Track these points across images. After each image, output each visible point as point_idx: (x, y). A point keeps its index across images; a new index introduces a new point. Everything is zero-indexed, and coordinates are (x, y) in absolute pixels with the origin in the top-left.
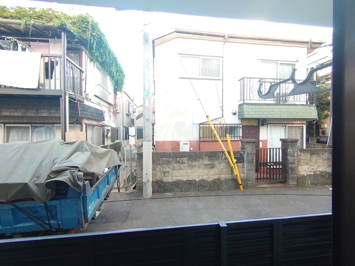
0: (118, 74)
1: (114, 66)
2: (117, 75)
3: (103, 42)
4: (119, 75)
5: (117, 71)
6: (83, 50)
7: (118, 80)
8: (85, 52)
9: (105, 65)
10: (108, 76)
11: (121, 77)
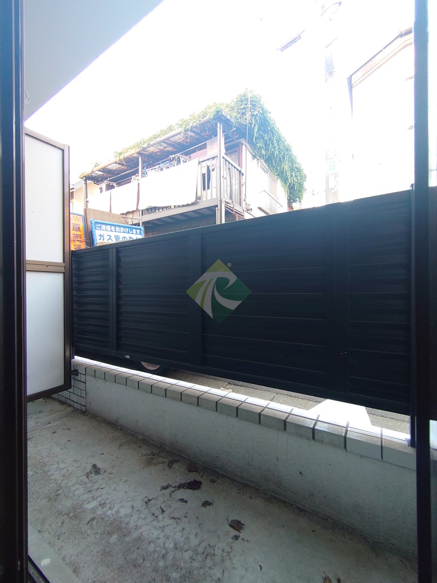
0: (294, 175)
1: (287, 161)
2: (292, 176)
3: (269, 123)
4: (296, 176)
5: (292, 170)
6: (242, 144)
7: (294, 184)
8: (246, 146)
9: (273, 161)
10: (279, 180)
11: (299, 178)
